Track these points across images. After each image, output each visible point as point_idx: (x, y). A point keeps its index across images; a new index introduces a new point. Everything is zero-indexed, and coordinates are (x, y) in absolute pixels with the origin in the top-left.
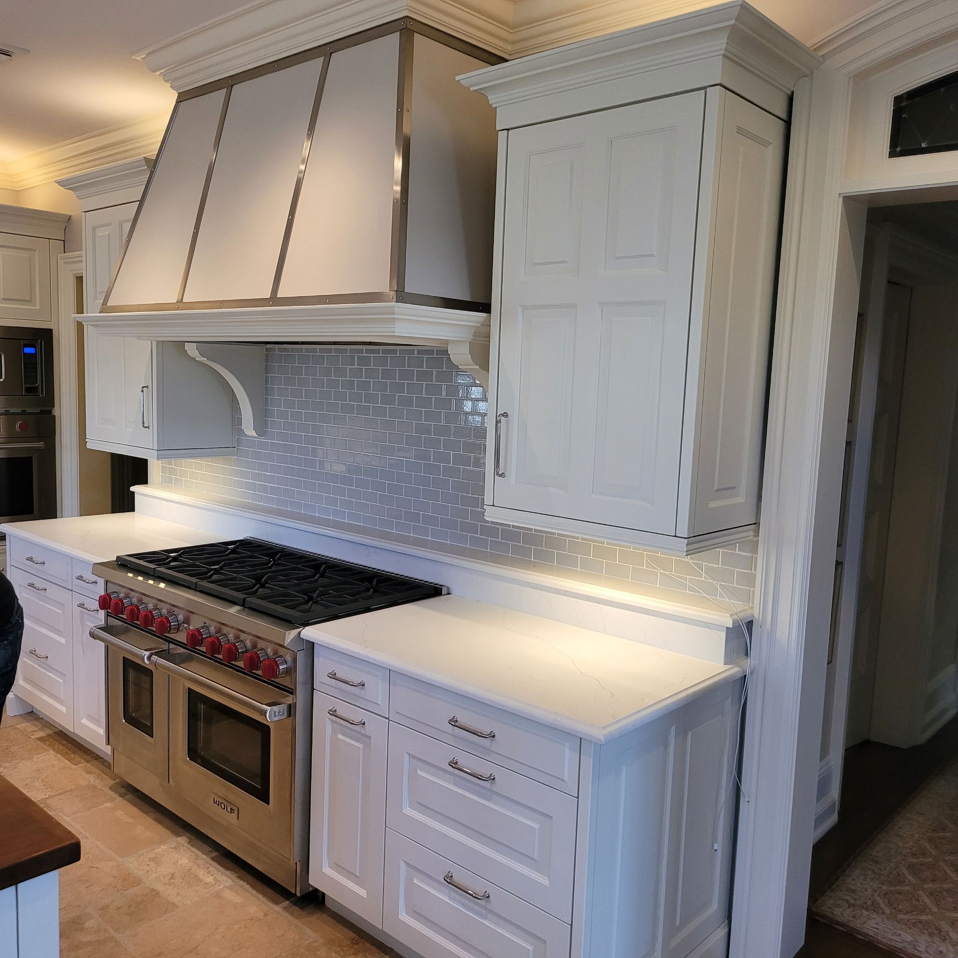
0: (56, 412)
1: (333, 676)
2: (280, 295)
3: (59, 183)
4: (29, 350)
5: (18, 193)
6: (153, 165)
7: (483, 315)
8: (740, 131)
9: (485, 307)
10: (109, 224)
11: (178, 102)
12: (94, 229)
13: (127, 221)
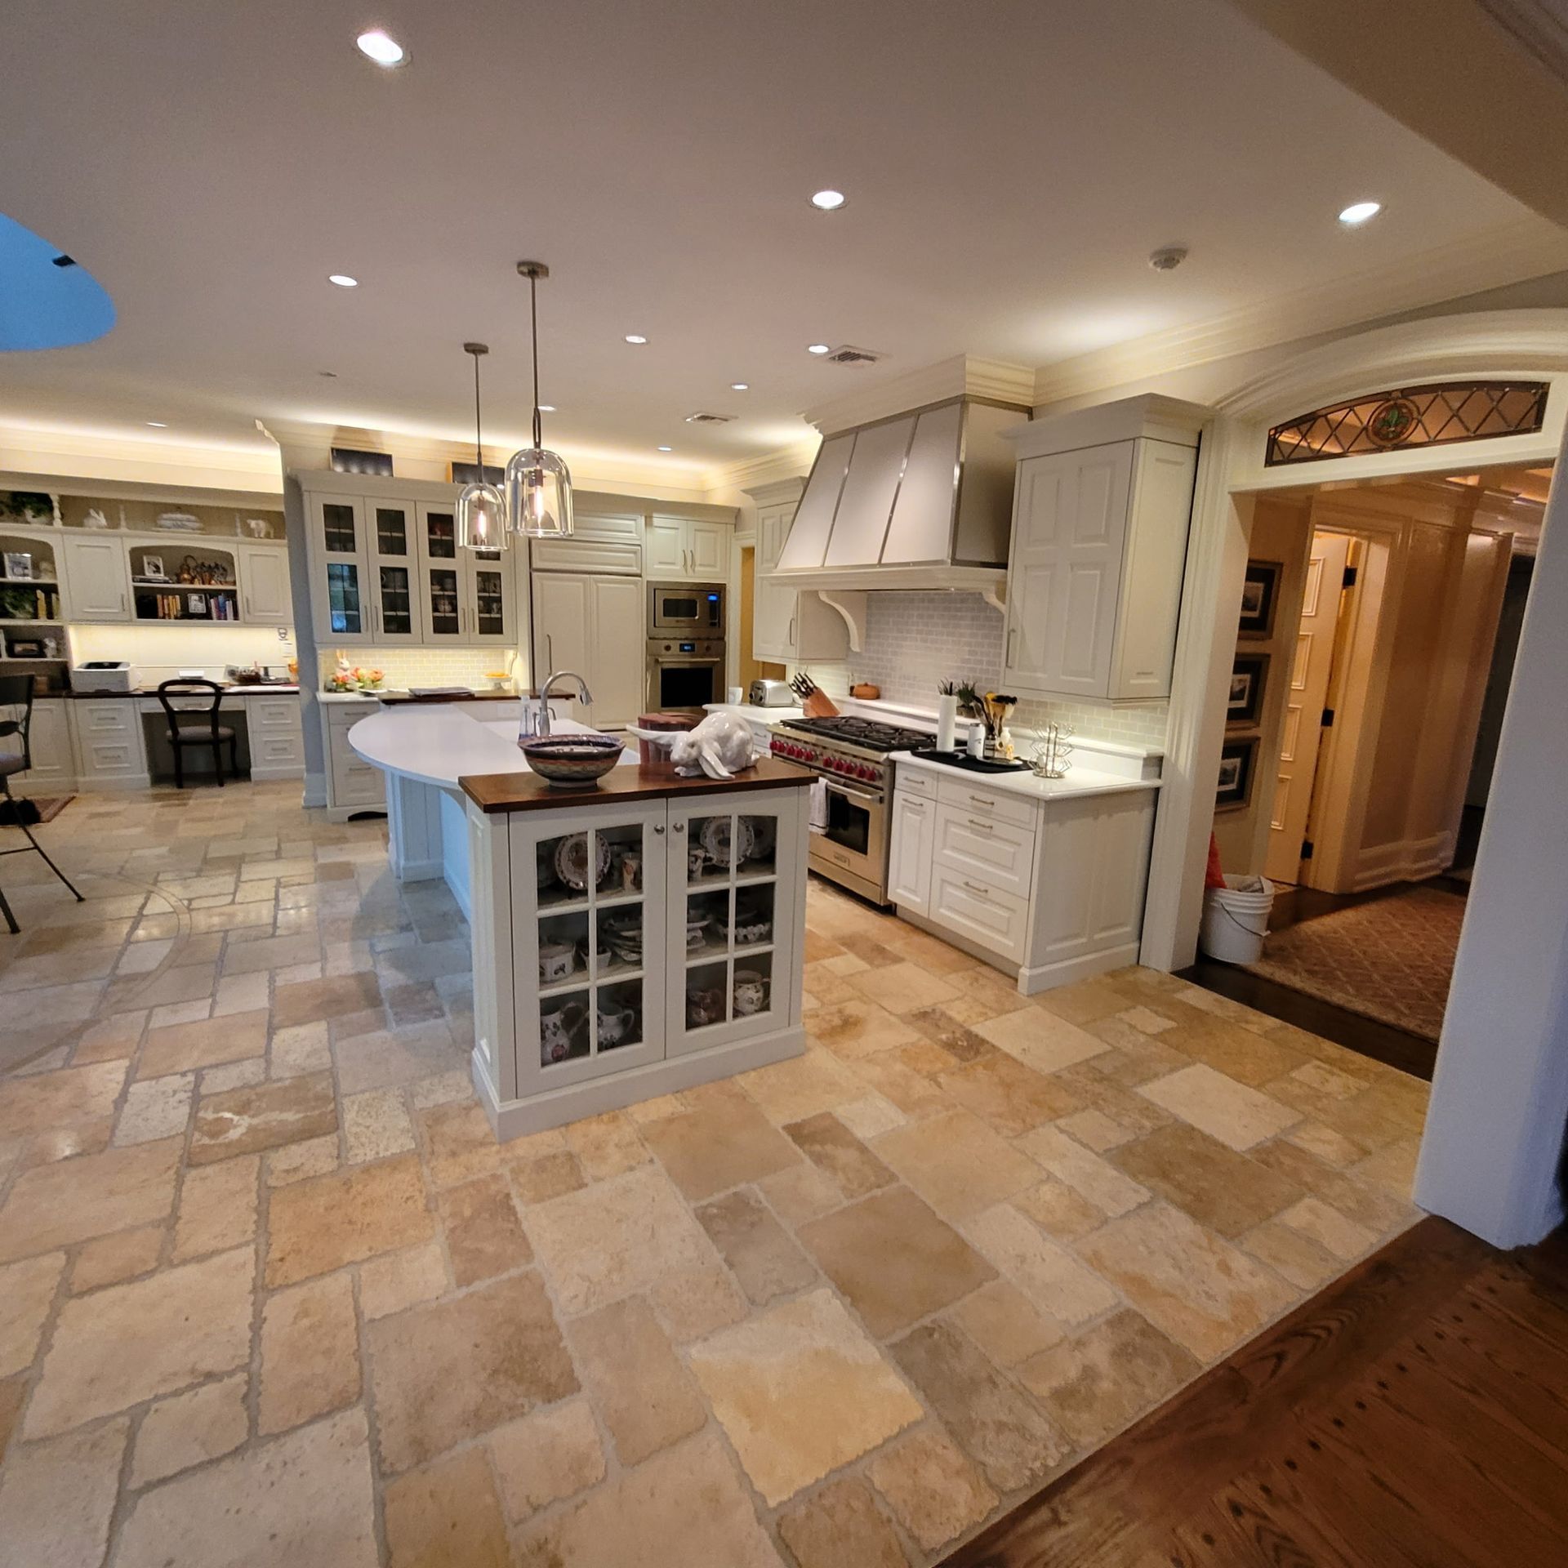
0: (726, 638)
1: (906, 779)
2: (883, 561)
3: (745, 491)
4: (713, 598)
5: (704, 493)
6: (807, 482)
7: (1003, 571)
8: (1158, 460)
9: (1005, 566)
10: (772, 517)
11: (824, 442)
12: (763, 519)
13: (790, 514)
